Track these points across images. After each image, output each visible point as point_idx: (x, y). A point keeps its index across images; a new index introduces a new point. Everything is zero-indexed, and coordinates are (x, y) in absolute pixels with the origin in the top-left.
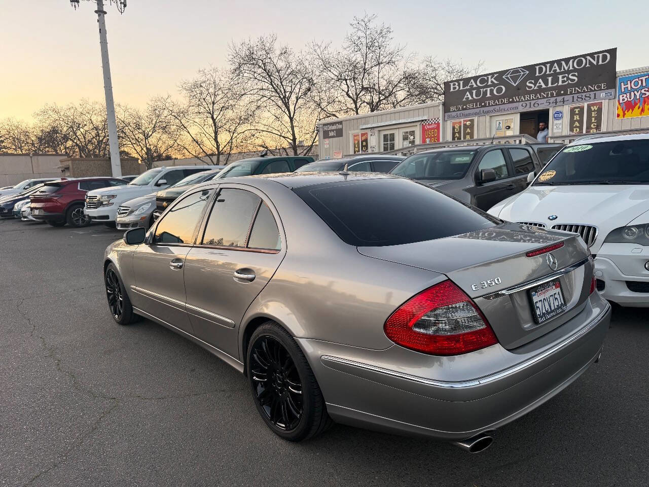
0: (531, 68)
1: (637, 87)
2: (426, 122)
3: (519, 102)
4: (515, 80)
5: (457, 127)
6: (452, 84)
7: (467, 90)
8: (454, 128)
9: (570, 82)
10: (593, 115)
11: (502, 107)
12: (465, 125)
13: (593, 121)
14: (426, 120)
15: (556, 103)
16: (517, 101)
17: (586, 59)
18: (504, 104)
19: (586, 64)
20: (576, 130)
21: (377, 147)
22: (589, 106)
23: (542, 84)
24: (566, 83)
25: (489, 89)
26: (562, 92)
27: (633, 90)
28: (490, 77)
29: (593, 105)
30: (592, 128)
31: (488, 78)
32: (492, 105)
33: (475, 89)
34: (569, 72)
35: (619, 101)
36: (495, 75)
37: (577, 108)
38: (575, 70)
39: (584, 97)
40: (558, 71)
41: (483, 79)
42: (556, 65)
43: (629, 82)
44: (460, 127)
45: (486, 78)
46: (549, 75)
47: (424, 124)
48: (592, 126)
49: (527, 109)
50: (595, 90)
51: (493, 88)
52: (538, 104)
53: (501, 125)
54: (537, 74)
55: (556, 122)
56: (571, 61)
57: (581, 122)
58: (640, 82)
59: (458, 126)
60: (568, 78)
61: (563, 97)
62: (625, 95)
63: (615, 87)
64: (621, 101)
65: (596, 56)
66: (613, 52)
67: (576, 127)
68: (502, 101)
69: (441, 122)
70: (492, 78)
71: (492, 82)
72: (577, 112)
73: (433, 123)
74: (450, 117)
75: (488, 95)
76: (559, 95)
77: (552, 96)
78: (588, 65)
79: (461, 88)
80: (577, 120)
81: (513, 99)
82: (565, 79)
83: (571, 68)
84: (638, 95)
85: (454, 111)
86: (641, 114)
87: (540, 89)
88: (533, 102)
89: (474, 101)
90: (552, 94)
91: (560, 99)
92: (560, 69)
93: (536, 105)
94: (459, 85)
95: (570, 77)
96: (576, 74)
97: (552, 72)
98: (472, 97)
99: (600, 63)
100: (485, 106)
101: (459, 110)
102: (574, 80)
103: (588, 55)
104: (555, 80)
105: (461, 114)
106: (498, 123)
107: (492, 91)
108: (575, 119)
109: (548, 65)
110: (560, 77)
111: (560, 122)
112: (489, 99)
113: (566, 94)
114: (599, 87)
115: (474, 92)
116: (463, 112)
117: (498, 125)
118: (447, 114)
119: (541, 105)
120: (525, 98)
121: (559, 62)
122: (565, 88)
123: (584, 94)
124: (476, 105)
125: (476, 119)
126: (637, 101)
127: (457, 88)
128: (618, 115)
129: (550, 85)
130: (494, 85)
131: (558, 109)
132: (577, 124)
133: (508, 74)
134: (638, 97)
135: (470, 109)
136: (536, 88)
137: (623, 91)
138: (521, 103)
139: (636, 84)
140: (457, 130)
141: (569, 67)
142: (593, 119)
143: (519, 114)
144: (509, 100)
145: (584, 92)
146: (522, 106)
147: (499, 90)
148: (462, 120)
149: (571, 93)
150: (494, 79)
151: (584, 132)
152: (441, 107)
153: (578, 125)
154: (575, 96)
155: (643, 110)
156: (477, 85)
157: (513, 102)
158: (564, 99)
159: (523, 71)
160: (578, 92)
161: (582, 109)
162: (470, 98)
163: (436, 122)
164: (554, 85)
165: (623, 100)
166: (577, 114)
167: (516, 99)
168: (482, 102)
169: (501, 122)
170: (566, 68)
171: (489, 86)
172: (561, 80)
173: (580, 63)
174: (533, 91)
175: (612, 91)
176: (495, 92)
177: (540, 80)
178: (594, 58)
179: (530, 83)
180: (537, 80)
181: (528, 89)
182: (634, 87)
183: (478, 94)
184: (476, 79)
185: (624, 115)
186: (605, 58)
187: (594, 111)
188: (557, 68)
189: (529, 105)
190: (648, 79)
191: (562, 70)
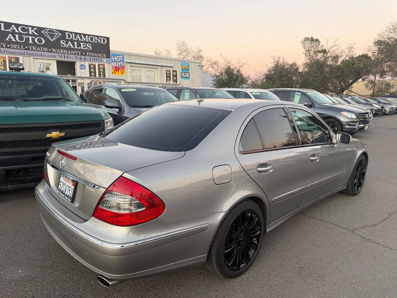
0: (63, 32)
1: (119, 60)
3: (56, 52)
4: (52, 36)
7: (9, 33)
9: (88, 49)
10: (101, 71)
11: (44, 53)
13: (102, 74)
15: (81, 59)
16: (54, 52)
17: (95, 38)
18: (44, 51)
20: (93, 77)
22: (99, 65)
23: (71, 45)
24: (85, 49)
25: (30, 37)
26: (84, 53)
27: (117, 61)
28: (30, 28)
29: (101, 65)
31: (28, 29)
32: (35, 50)
33: (17, 33)
34: (87, 43)
35: (112, 65)
36: (35, 29)
37: (93, 64)
38: (89, 42)
39: (96, 59)
40: (80, 40)
41: (25, 28)
42: (78, 35)
43: (115, 57)
44: (5, 62)
45: (26, 28)
46: (75, 41)
48: (101, 76)
49: (62, 59)
50: (101, 57)
51: (34, 37)
52: (70, 58)
53: (42, 66)
54: (67, 38)
55: (82, 71)
56: (87, 37)
57: (95, 72)
58: (120, 58)
59: (2, 60)
60: (86, 46)
61: (84, 56)
62: (114, 63)
63: (109, 57)
64: (113, 66)
65: (100, 38)
66: (108, 39)
67: (93, 75)
68: (43, 49)
70: (32, 29)
71: (32, 32)
72: (92, 67)
75: (31, 42)
76: (82, 54)
77: (78, 54)
78: (96, 42)
79: (3, 29)
80: (93, 72)
81: (51, 50)
82: (85, 46)
83: (87, 41)
84: (120, 64)
86: (122, 74)
87: (69, 49)
88: (66, 55)
89: (17, 43)
90: (78, 53)
91: (83, 57)
92: (81, 39)
93: (68, 58)
95: (87, 45)
96: (90, 45)
97: (76, 39)
98: (15, 39)
99: (102, 43)
100: (28, 49)
101: (3, 47)
102: (90, 48)
103: (96, 36)
104: (79, 45)
105: (6, 52)
106: (39, 64)
107: (33, 40)
108: (92, 71)
109: (74, 34)
110: (82, 44)
111: (84, 71)
112: (31, 44)
113: (86, 55)
114: (102, 55)
115: (17, 36)
116: (7, 49)
117: (39, 66)
119: (72, 58)
120: (60, 51)
121: (80, 34)
122: (86, 51)
123: (96, 58)
125: (21, 57)
126: (120, 67)
128: (113, 73)
129: (76, 47)
130: (34, 35)
131: (83, 63)
132: (93, 74)
133: (45, 31)
134: (120, 66)
135: (14, 48)
136: (67, 46)
137: (113, 60)
138: (58, 54)
140: (2, 63)
141: (86, 40)
142: (101, 72)
143: (56, 61)
144: (48, 49)
145: (96, 56)
146: (59, 55)
147: (40, 41)
148: (7, 56)
149: (89, 55)
150: (34, 31)
153: (94, 75)
154: (91, 58)
155: (122, 72)
156: (18, 31)
157: (51, 51)
158: (85, 57)
159: (57, 33)
160: (93, 56)
161: (95, 66)
162: (14, 40)
164: (78, 48)
165: (114, 65)
166: (92, 68)
167: (54, 50)
168: (26, 45)
169: (42, 64)
170: (85, 40)
171: (30, 35)
172: (82, 46)
173: (92, 39)
174: (65, 48)
175: (109, 59)
176: (36, 40)
177: (70, 42)
178: (99, 39)
179: (63, 42)
180: (67, 41)
181: (62, 46)
182: (117, 59)
183: (21, 38)
184: (17, 26)
185: (115, 73)
186: (104, 41)
187: (101, 68)
188: (79, 38)
189: (63, 56)
190: (123, 57)
191: (82, 40)
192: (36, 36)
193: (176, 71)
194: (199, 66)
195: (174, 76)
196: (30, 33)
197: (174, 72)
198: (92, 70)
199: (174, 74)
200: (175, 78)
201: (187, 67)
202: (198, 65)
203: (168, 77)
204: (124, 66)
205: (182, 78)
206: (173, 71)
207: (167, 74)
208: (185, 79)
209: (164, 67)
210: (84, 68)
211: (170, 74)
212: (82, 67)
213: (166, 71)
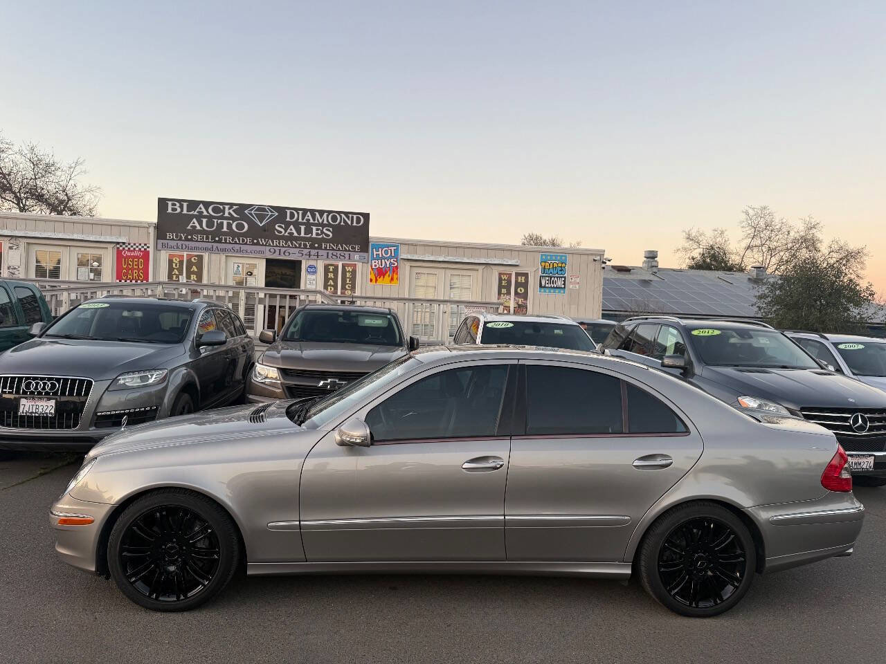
0: (281, 210)
1: (387, 256)
2: (124, 246)
3: (266, 245)
4: (261, 218)
5: (176, 260)
6: (170, 203)
7: (194, 216)
8: (171, 262)
9: (324, 236)
10: (347, 276)
11: (244, 247)
12: (189, 261)
13: (348, 282)
14: (124, 243)
15: (310, 255)
16: (263, 245)
17: (341, 217)
18: (246, 244)
19: (340, 222)
20: (331, 289)
21: (22, 269)
22: (344, 266)
23: (294, 231)
24: (320, 237)
25: (225, 222)
26: (316, 245)
27: (383, 258)
28: (227, 207)
29: (349, 265)
30: (347, 290)
31: (224, 208)
32: (230, 243)
33: (205, 217)
34: (323, 225)
35: (372, 266)
36: (235, 207)
37: (331, 265)
38: (329, 225)
39: (338, 255)
40: (312, 221)
41: (218, 207)
42: (309, 213)
43: (380, 249)
44: (181, 262)
45: (221, 207)
46: (303, 224)
47: (121, 248)
48: (347, 287)
49: (276, 256)
50: (349, 251)
51: (231, 222)
52: (289, 254)
53: (240, 269)
54: (288, 219)
55: (309, 276)
56: (325, 215)
57: (335, 281)
58: (389, 251)
59: (178, 260)
60: (322, 232)
61: (316, 251)
62: (377, 262)
63: (367, 251)
64: (373, 267)
65: (350, 215)
66: (366, 216)
67: (330, 285)
68: (243, 241)
69: (151, 250)
70: (229, 209)
71: (229, 214)
72: (331, 270)
73: (137, 249)
74: (165, 247)
75: (225, 229)
76: (312, 247)
77: (305, 247)
78: (342, 223)
79: (185, 211)
80: (331, 279)
81: (258, 241)
82: (319, 232)
83: (325, 222)
84: (388, 263)
85: (173, 239)
86: (390, 282)
87: (291, 238)
88: (283, 250)
89: (203, 232)
90: (305, 245)
91: (313, 252)
92: (314, 220)
93: (286, 254)
94: (181, 207)
95: (324, 230)
96: (331, 229)
97: (305, 221)
98: (201, 226)
99: (355, 224)
100: (220, 241)
101: (181, 239)
102: (329, 236)
103: (343, 213)
104: (308, 231)
105: (184, 247)
106: (236, 265)
107: (229, 226)
108: (329, 277)
109: (301, 212)
110: (314, 228)
111: (314, 277)
112: (225, 234)
113: (320, 248)
114: (353, 248)
115: (204, 221)
116: (187, 243)
117: (235, 269)
118: (160, 242)
119: (293, 255)
120: (273, 242)
121: (313, 212)
122: (320, 241)
123: (339, 252)
124: (207, 238)
125: (206, 256)
126: (387, 269)
127: (179, 210)
128: (371, 280)
129: (302, 234)
130: (231, 218)
131: (312, 263)
132: (331, 282)
133: (251, 210)
134: (388, 266)
135: (197, 241)
136: (286, 234)
137: (375, 256)
138: (268, 248)
139: (386, 252)
140: (176, 265)
141: (323, 221)
142: (348, 280)
143: (265, 260)
144: (253, 241)
145: (339, 250)
146: (270, 251)
147: (240, 227)
148: (185, 254)
149: (326, 249)
150: (233, 211)
151: (339, 293)
152: (152, 230)
153: (332, 284)
154: (330, 252)
155: (392, 279)
156: (208, 212)
157: (258, 244)
158: (317, 253)
159: (271, 212)
160: (333, 249)
161: (336, 267)
163: (143, 249)
164: (307, 236)
165: (375, 266)
166: (331, 272)
167: (262, 241)
168: (215, 236)
169: (241, 265)
170: (320, 221)
171: (226, 218)
172: (314, 231)
173: (334, 219)
174: (283, 238)
175: (365, 254)
176: (234, 227)
177: (292, 227)
178: (348, 218)
179: (279, 226)
180: (288, 225)
181: (276, 233)
182: (384, 255)
183: (210, 224)
184: (207, 204)
185: (376, 280)
186: (359, 221)
187: (349, 271)
188: (310, 218)
189: (277, 252)
190: (396, 250)
191: (316, 222)
192: (234, 219)
193: (526, 275)
194: (595, 260)
195: (518, 285)
196: (227, 215)
197: (519, 278)
198: (331, 275)
199: (519, 281)
200: (521, 290)
201: (560, 265)
202: (592, 258)
203: (504, 287)
204: (397, 267)
205: (542, 290)
206: (517, 274)
207: (500, 280)
208: (552, 291)
209: (491, 266)
210: (315, 272)
211: (509, 282)
212: (312, 270)
213: (500, 274)
